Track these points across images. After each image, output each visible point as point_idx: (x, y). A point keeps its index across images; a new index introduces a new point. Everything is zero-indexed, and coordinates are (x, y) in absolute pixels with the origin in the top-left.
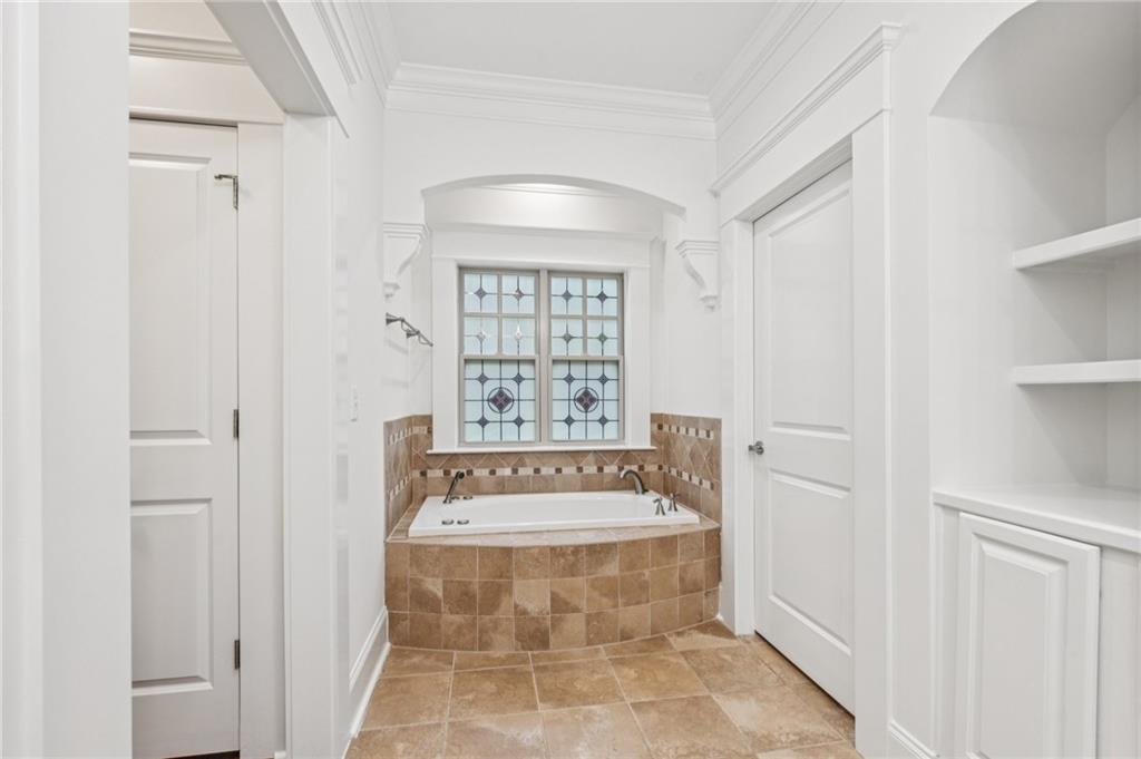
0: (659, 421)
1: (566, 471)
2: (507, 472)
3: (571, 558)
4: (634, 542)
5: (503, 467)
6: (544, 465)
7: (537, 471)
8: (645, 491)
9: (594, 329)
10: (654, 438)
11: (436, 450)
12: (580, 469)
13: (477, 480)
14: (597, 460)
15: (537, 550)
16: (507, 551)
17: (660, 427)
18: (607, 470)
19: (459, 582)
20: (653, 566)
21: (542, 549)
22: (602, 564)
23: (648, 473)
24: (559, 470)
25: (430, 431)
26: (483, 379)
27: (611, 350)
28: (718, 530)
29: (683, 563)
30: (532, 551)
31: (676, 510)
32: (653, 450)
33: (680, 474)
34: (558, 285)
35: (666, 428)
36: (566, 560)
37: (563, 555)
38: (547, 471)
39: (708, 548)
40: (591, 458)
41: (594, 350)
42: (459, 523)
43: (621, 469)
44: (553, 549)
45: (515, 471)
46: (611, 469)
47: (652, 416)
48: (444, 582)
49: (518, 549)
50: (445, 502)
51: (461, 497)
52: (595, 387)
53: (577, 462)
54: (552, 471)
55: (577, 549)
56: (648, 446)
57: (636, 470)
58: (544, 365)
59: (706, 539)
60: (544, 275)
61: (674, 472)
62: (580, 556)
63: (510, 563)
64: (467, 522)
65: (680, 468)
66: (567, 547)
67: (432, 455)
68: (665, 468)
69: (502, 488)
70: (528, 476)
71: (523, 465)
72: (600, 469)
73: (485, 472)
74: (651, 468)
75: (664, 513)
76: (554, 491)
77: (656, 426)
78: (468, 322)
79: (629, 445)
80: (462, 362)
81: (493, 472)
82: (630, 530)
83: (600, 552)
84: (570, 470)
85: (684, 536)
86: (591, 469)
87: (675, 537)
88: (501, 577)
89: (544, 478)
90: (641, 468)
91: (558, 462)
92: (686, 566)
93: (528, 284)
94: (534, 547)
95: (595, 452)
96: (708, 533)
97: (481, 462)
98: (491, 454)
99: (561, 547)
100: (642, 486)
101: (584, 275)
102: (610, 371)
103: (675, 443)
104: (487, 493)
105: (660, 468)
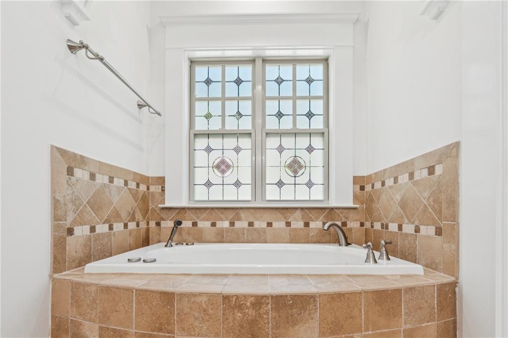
0: (360, 183)
1: (275, 225)
2: (226, 224)
3: (251, 312)
4: (340, 296)
5: (221, 220)
6: (257, 220)
7: (251, 224)
8: (348, 244)
9: (303, 107)
10: (356, 197)
11: (168, 204)
12: (288, 224)
13: (201, 231)
14: (303, 216)
15: (205, 299)
16: (168, 297)
17: (362, 188)
18: (312, 225)
19: (114, 331)
20: (367, 329)
21: (211, 296)
22: (294, 323)
23: (350, 229)
24: (270, 224)
25: (163, 190)
26: (209, 150)
27: (318, 123)
28: (454, 284)
29: (408, 326)
30: (199, 299)
31: (389, 259)
32: (355, 209)
33: (385, 226)
34: (272, 71)
35: (368, 188)
36: (244, 314)
37: (240, 307)
38: (260, 224)
39: (441, 308)
40: (298, 214)
41: (303, 124)
42: (144, 261)
43: (324, 224)
44: (226, 298)
45: (232, 224)
46: (316, 225)
47: (355, 177)
48: (101, 328)
49: (182, 295)
50: (166, 246)
51: (185, 244)
52: (304, 155)
53: (285, 218)
54: (264, 225)
55: (259, 301)
56: (351, 205)
57: (340, 225)
58: (259, 138)
59: (439, 296)
60: (259, 63)
61: (377, 226)
62: (262, 311)
63: (172, 313)
64: (154, 261)
65: (385, 221)
66: (245, 296)
67: (163, 208)
68: (368, 225)
69: (221, 238)
70: (244, 229)
71: (239, 219)
72: (307, 225)
73: (207, 224)
74: (353, 225)
75: (376, 262)
76: (266, 242)
77: (358, 187)
78: (198, 105)
79: (333, 203)
80: (192, 136)
81: (213, 224)
82: (334, 279)
83: (291, 306)
84: (279, 225)
85: (411, 289)
86: (298, 224)
87: (398, 291)
88: (160, 330)
89: (257, 230)
90: (344, 224)
91: (268, 217)
92: (413, 330)
93: (246, 72)
94: (201, 294)
95: (302, 209)
96: (441, 287)
97: (204, 215)
98: (212, 209)
99: (237, 297)
100: (346, 238)
101: (294, 61)
102: (317, 142)
103: (379, 199)
104: (209, 242)
105: (362, 225)
